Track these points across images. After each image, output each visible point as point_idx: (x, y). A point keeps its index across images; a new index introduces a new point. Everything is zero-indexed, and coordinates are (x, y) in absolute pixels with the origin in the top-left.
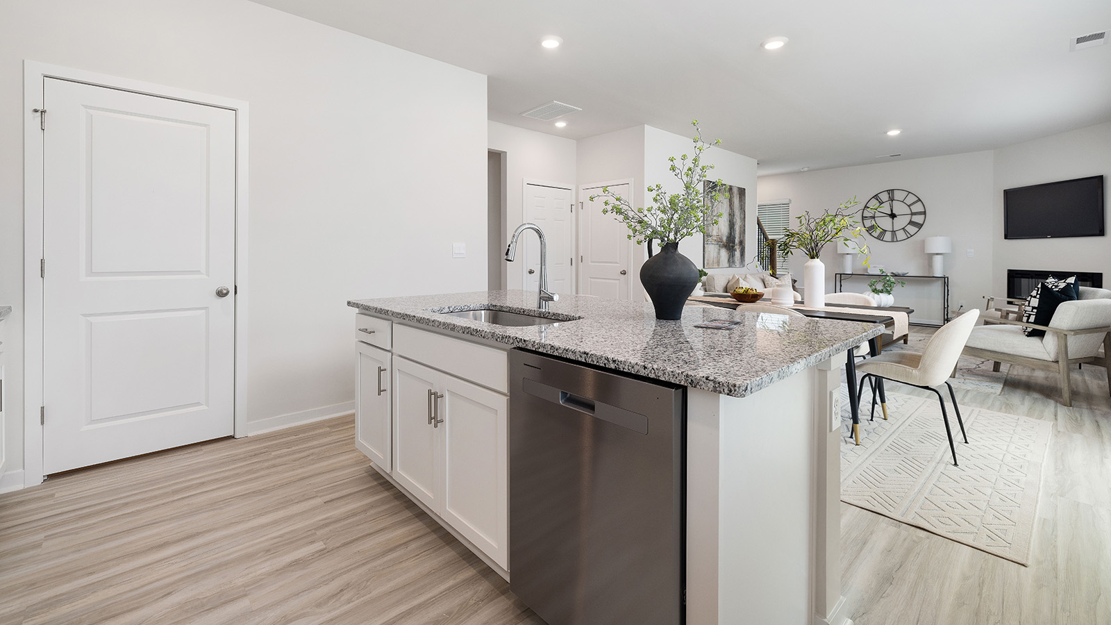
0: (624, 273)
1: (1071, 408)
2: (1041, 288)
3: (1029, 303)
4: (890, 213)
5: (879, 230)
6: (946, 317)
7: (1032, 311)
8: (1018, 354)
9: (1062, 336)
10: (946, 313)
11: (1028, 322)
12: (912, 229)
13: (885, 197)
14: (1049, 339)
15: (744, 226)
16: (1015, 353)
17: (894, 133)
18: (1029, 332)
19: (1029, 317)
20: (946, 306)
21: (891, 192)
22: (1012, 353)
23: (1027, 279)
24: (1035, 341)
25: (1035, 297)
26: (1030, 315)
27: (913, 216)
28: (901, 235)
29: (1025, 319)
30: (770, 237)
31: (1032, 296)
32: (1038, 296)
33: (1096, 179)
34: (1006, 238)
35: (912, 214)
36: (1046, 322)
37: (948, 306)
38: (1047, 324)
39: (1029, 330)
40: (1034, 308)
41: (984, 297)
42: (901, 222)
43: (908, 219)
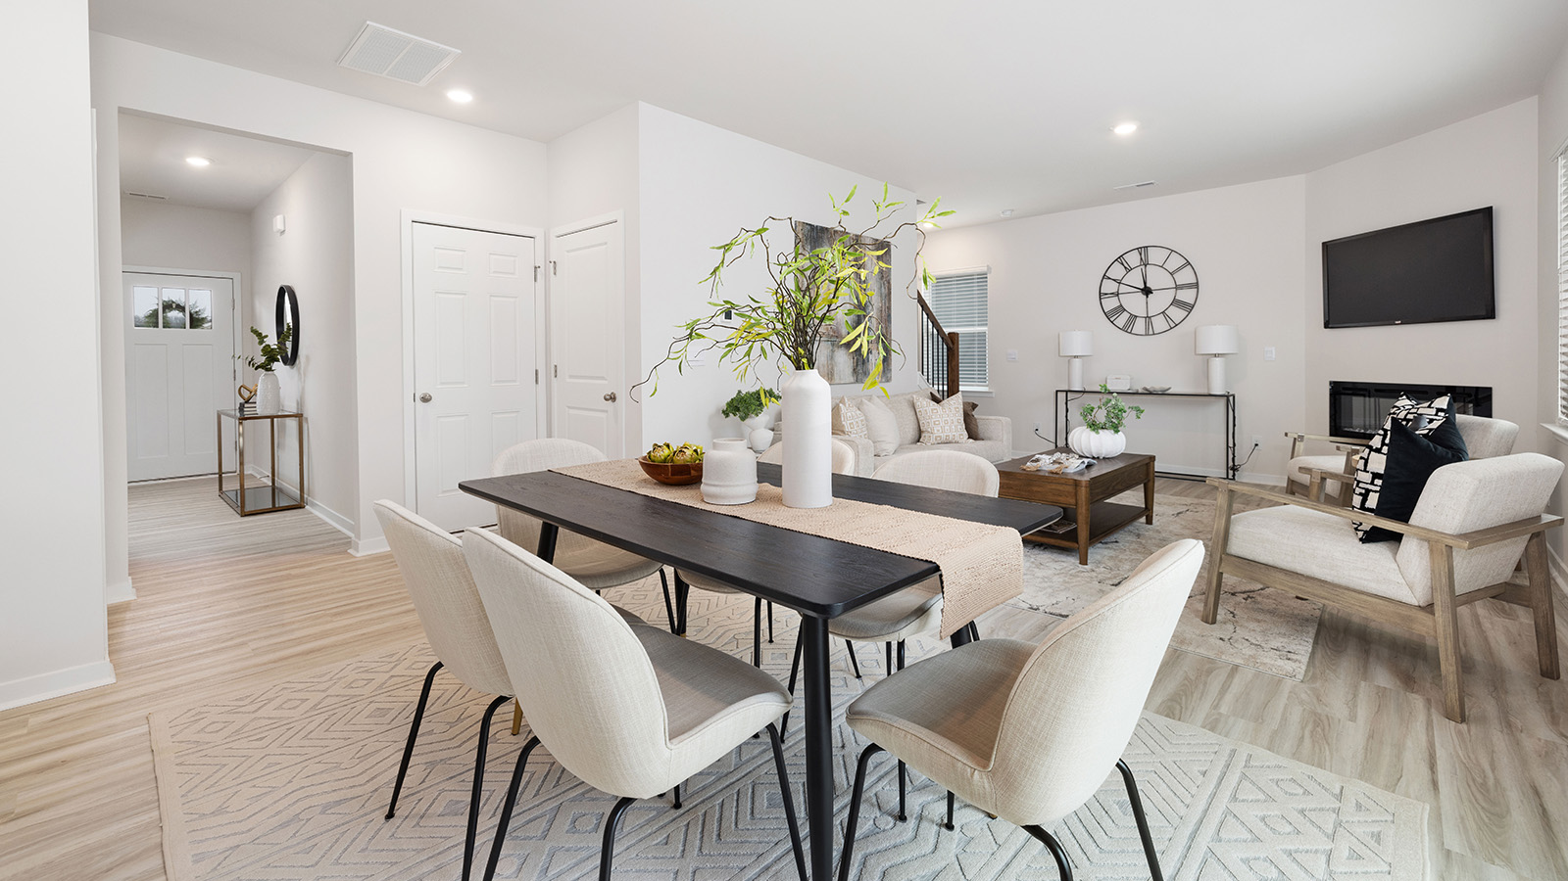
0: (612, 398)
1: (1464, 727)
2: (1392, 430)
3: (1366, 465)
4: (1142, 287)
5: (1125, 317)
6: (1231, 464)
7: (1372, 483)
8: (1343, 582)
9: (1441, 548)
10: (1231, 456)
11: (1363, 507)
12: (1177, 314)
13: (1133, 259)
14: (1412, 550)
15: (889, 308)
16: (1336, 581)
17: (1125, 129)
18: (1365, 532)
19: (1365, 496)
20: (1231, 445)
21: (1143, 250)
22: (1329, 579)
23: (1362, 398)
24: (1378, 551)
25: (1378, 451)
26: (1368, 491)
27: (1178, 291)
28: (1159, 324)
29: (1357, 500)
30: (947, 331)
31: (1370, 448)
32: (1385, 449)
33: (1481, 215)
34: (1326, 326)
35: (1177, 287)
36: (1403, 513)
37: (1234, 445)
38: (1404, 516)
39: (1366, 527)
40: (1376, 476)
41: (1286, 435)
42: (1159, 301)
43: (1169, 296)
